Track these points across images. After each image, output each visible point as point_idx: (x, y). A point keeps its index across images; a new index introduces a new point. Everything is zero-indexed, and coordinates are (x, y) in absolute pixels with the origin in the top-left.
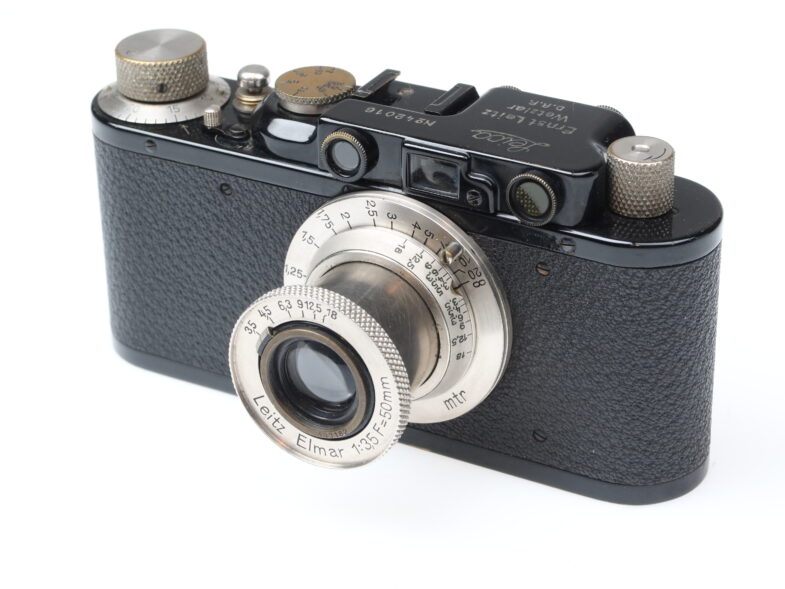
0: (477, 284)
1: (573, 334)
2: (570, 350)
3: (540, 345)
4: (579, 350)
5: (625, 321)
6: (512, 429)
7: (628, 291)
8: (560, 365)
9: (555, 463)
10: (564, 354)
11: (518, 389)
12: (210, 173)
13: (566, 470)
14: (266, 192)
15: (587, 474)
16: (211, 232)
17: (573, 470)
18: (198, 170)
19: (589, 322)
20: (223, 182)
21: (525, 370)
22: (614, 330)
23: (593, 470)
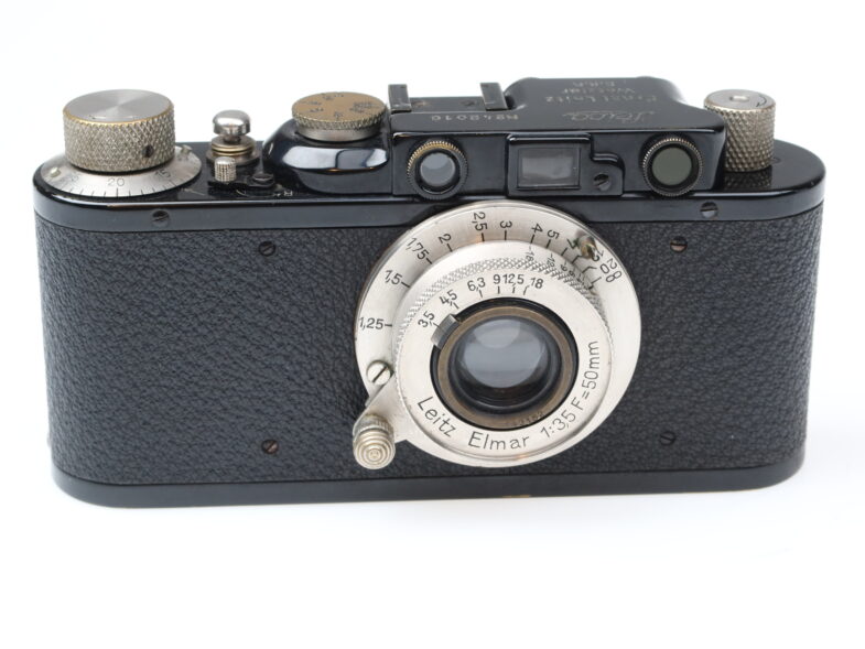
0: (611, 278)
1: (713, 308)
2: (710, 329)
3: (673, 332)
4: (720, 326)
5: (772, 279)
6: (634, 440)
7: (776, 245)
8: (696, 350)
9: (686, 465)
10: (702, 335)
11: (643, 391)
12: (246, 233)
13: (700, 469)
14: (323, 239)
15: (723, 464)
16: (244, 307)
17: (707, 466)
18: (229, 234)
19: (732, 291)
20: (263, 240)
21: (653, 367)
22: (760, 293)
23: (731, 458)
